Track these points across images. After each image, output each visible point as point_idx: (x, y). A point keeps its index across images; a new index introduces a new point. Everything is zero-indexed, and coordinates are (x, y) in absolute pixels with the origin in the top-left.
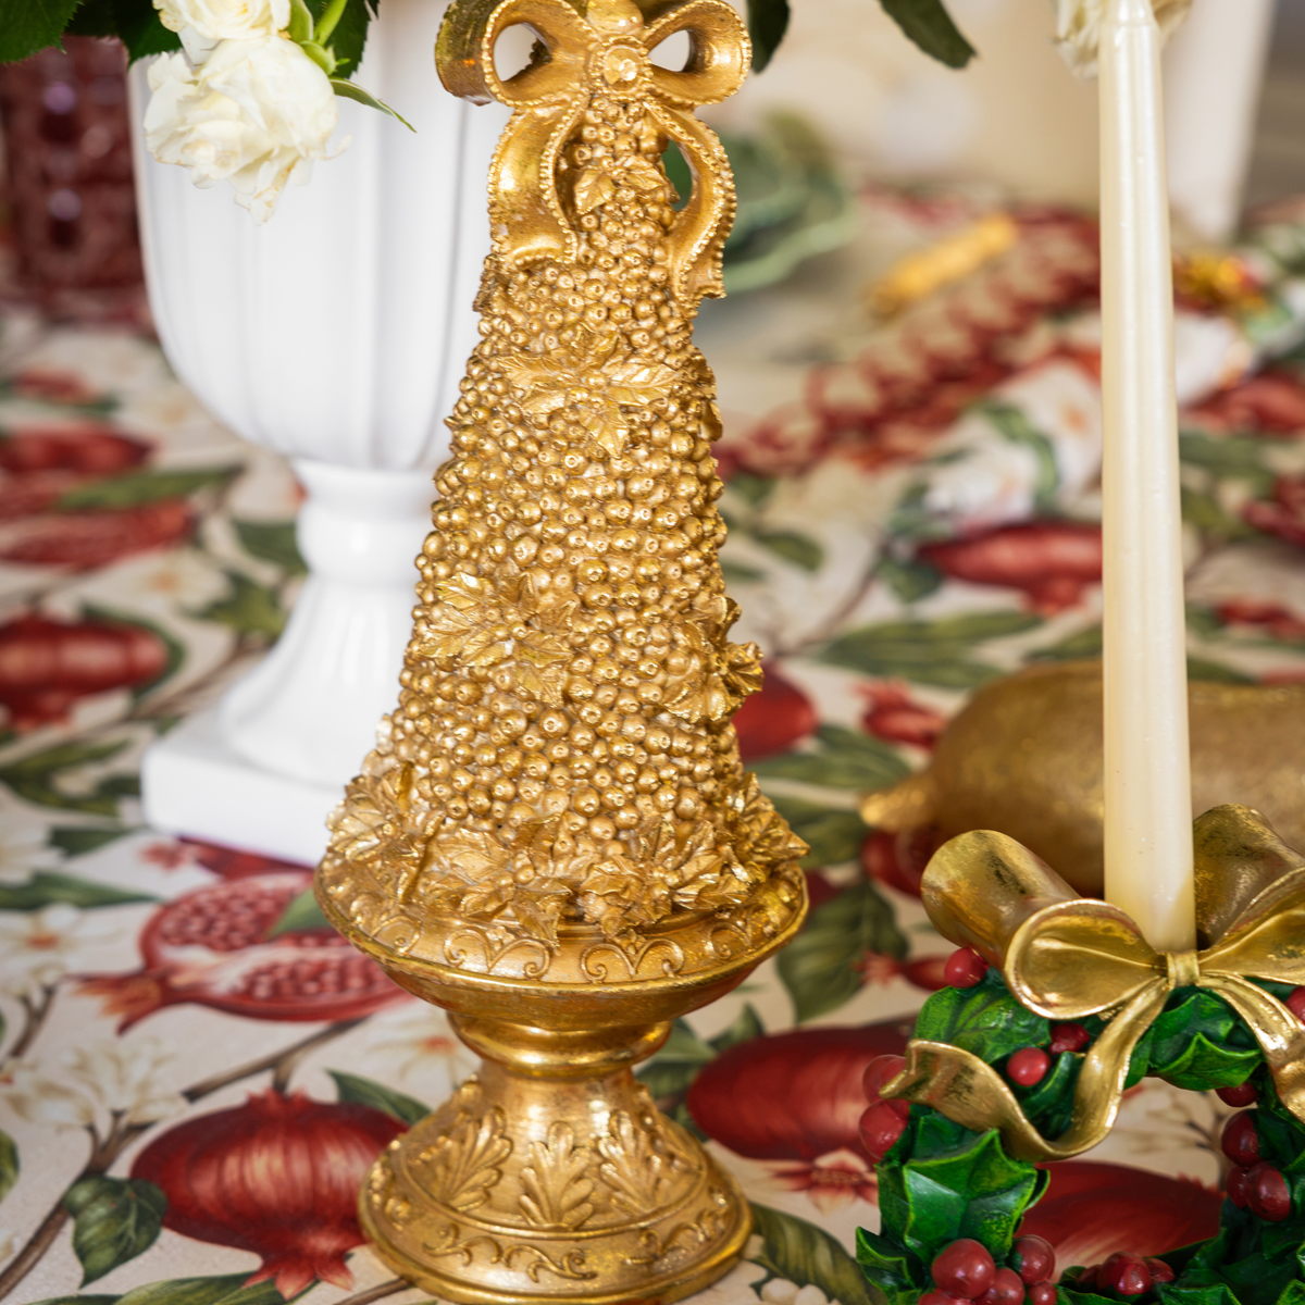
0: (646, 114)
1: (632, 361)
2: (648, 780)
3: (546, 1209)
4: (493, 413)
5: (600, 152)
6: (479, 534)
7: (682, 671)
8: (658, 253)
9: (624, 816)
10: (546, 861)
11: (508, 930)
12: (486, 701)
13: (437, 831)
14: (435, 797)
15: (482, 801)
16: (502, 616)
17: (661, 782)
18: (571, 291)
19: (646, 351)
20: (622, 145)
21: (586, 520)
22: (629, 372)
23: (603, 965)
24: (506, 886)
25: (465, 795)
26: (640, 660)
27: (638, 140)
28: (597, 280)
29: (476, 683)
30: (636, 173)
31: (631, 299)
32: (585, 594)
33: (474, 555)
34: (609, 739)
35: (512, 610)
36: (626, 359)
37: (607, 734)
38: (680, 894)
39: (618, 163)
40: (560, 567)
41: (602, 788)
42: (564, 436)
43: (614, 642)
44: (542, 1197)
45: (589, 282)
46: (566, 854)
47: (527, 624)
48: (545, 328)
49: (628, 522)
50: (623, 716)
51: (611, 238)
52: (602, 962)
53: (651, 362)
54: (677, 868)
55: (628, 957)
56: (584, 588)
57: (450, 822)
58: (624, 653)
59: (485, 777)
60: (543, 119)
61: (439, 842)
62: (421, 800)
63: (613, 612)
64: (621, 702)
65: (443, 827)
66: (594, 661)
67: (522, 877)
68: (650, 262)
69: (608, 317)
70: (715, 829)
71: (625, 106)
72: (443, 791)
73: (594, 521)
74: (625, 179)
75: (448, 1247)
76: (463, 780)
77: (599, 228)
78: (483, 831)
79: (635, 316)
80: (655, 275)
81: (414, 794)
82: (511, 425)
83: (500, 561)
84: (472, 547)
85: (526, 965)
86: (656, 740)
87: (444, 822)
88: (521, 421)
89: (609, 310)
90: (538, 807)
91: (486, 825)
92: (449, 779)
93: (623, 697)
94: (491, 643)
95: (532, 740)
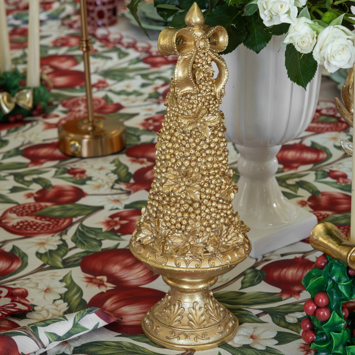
0: (209, 55)
1: (209, 115)
2: (218, 217)
3: (196, 324)
4: (175, 131)
5: (199, 65)
6: (174, 160)
7: (225, 189)
8: (213, 88)
9: (214, 226)
10: (197, 239)
11: (190, 257)
12: (178, 201)
13: (168, 234)
14: (167, 226)
15: (179, 225)
16: (182, 180)
17: (221, 216)
18: (194, 100)
19: (212, 112)
20: (204, 63)
21: (201, 155)
22: (209, 118)
23: (214, 263)
24: (188, 246)
25: (175, 225)
26: (215, 187)
27: (207, 62)
28: (200, 96)
29: (176, 197)
30: (208, 69)
31: (208, 100)
32: (202, 173)
33: (173, 166)
34: (209, 207)
35: (185, 179)
36: (208, 115)
37: (209, 206)
38: (228, 243)
39: (204, 67)
40: (196, 167)
41: (208, 220)
42: (195, 135)
43: (209, 184)
44: (195, 321)
45: (198, 97)
46: (202, 237)
47: (189, 181)
48: (188, 109)
49: (211, 154)
50: (212, 202)
51: (203, 86)
52: (214, 262)
53: (213, 115)
54: (227, 237)
55: (219, 260)
56: (202, 171)
57: (171, 232)
58: (212, 186)
59: (180, 220)
60: (186, 58)
61: (169, 237)
62: (162, 227)
63: (209, 177)
64: (212, 198)
65: (170, 233)
66: (205, 189)
67: (192, 243)
68: (211, 91)
69: (204, 105)
70: (234, 227)
71: (204, 54)
72: (169, 224)
73: (203, 155)
74: (206, 71)
75: (173, 336)
76: (174, 221)
77: (200, 84)
78: (180, 233)
79: (209, 104)
80: (213, 94)
81: (161, 226)
82: (180, 133)
83: (180, 167)
84: (172, 164)
85: (196, 265)
86: (220, 206)
87: (170, 232)
88: (184, 132)
89: (203, 103)
90: (194, 226)
91: (180, 232)
92: (170, 221)
93: (212, 197)
94: (180, 187)
95: (191, 209)
